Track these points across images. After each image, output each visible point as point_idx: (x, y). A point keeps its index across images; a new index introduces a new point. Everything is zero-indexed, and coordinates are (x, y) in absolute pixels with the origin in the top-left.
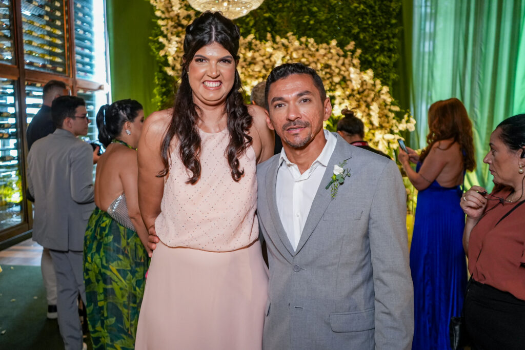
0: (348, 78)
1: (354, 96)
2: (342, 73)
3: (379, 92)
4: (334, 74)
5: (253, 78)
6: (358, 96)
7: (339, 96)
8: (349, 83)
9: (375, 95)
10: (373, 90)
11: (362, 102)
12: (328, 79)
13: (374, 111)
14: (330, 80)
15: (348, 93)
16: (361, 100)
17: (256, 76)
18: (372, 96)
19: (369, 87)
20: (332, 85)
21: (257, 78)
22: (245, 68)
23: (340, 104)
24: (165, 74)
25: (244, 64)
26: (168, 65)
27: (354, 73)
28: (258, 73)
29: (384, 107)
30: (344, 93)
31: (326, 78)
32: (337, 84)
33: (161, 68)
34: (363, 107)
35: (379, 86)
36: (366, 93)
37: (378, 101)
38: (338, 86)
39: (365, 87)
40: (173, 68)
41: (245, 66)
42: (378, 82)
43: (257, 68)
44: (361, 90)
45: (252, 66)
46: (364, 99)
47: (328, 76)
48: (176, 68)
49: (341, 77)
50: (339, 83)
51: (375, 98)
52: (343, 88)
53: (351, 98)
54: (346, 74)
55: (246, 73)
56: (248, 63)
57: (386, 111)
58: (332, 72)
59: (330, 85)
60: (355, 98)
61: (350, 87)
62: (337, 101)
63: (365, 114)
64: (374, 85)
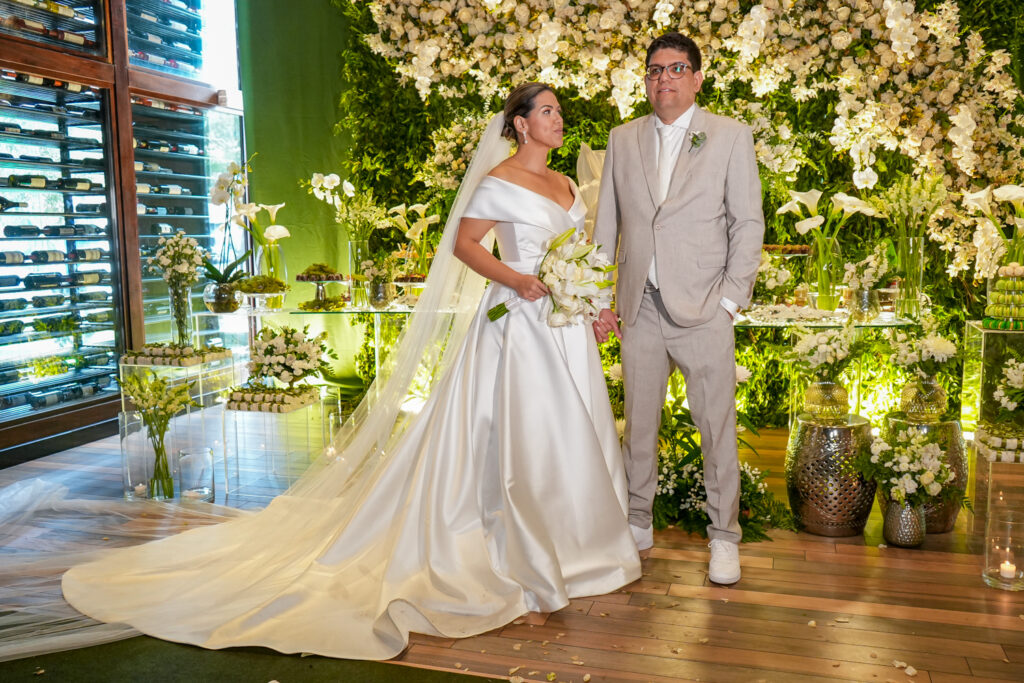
0: (877, 34)
1: (896, 89)
2: (859, 18)
3: (979, 71)
4: (834, 26)
5: (596, 50)
6: (908, 87)
7: (849, 90)
8: (880, 48)
9: (964, 82)
10: (957, 69)
11: (921, 106)
12: (816, 41)
13: (960, 132)
14: (824, 43)
15: (877, 78)
16: (918, 100)
17: (606, 44)
18: (955, 85)
19: (946, 55)
20: (828, 60)
21: (606, 51)
22: (573, 24)
23: (852, 114)
24: (365, 51)
25: (570, 11)
26: (372, 27)
27: (895, 18)
28: (608, 34)
29: (992, 120)
30: (865, 80)
31: (808, 40)
32: (842, 53)
33: (356, 37)
34: (926, 121)
35: (977, 53)
36: (933, 77)
37: (972, 102)
38: (846, 61)
39: (931, 59)
40: (386, 38)
41: (575, 18)
42: (975, 39)
43: (608, 21)
44: (919, 68)
45: (594, 16)
46: (929, 96)
47: (817, 31)
48: (392, 37)
49: (857, 33)
50: (850, 52)
51: (965, 93)
52: (862, 67)
53: (884, 96)
54: (872, 23)
55: (578, 37)
56: (581, 9)
57: (1000, 132)
58: (829, 19)
59: (821, 60)
60: (900, 94)
61: (886, 60)
62: (841, 108)
63: (930, 143)
64: (962, 50)
